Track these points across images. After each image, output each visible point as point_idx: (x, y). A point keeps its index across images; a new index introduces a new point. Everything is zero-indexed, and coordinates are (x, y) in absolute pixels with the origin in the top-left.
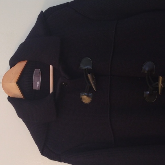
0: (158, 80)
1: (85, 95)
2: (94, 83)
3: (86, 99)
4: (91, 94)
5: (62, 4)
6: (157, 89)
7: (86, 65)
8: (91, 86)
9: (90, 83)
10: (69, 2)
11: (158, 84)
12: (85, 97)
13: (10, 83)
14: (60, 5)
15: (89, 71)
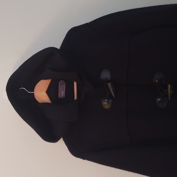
0: (167, 88)
1: (106, 102)
2: (113, 91)
3: (106, 104)
4: (110, 101)
5: (82, 25)
6: (167, 95)
7: (106, 75)
8: (111, 94)
9: (110, 91)
11: (167, 92)
12: (106, 103)
13: (41, 92)
14: (80, 25)
15: (108, 81)
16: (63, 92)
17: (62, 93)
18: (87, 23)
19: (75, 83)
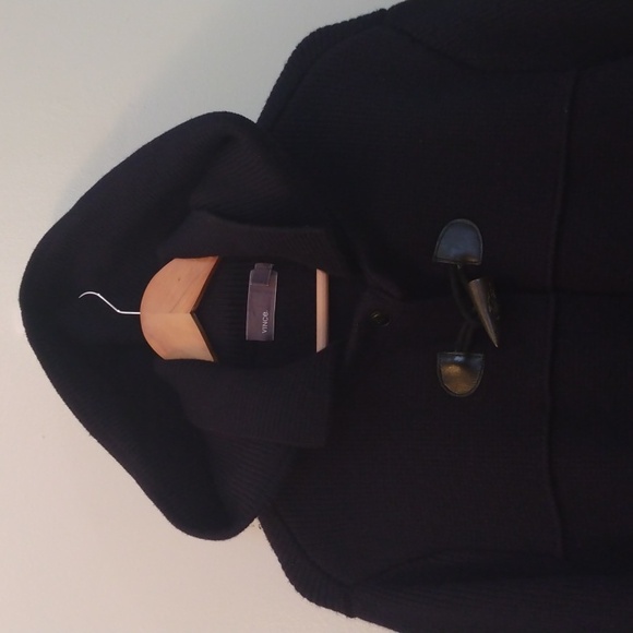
1: (457, 364)
2: (492, 316)
3: (456, 374)
4: (478, 360)
5: (359, 18)
7: (459, 243)
9: (476, 316)
10: (387, 7)
12: (454, 370)
13: (171, 312)
15: (470, 272)
16: (265, 314)
17: (261, 320)
18: (382, 11)
19: (321, 279)
